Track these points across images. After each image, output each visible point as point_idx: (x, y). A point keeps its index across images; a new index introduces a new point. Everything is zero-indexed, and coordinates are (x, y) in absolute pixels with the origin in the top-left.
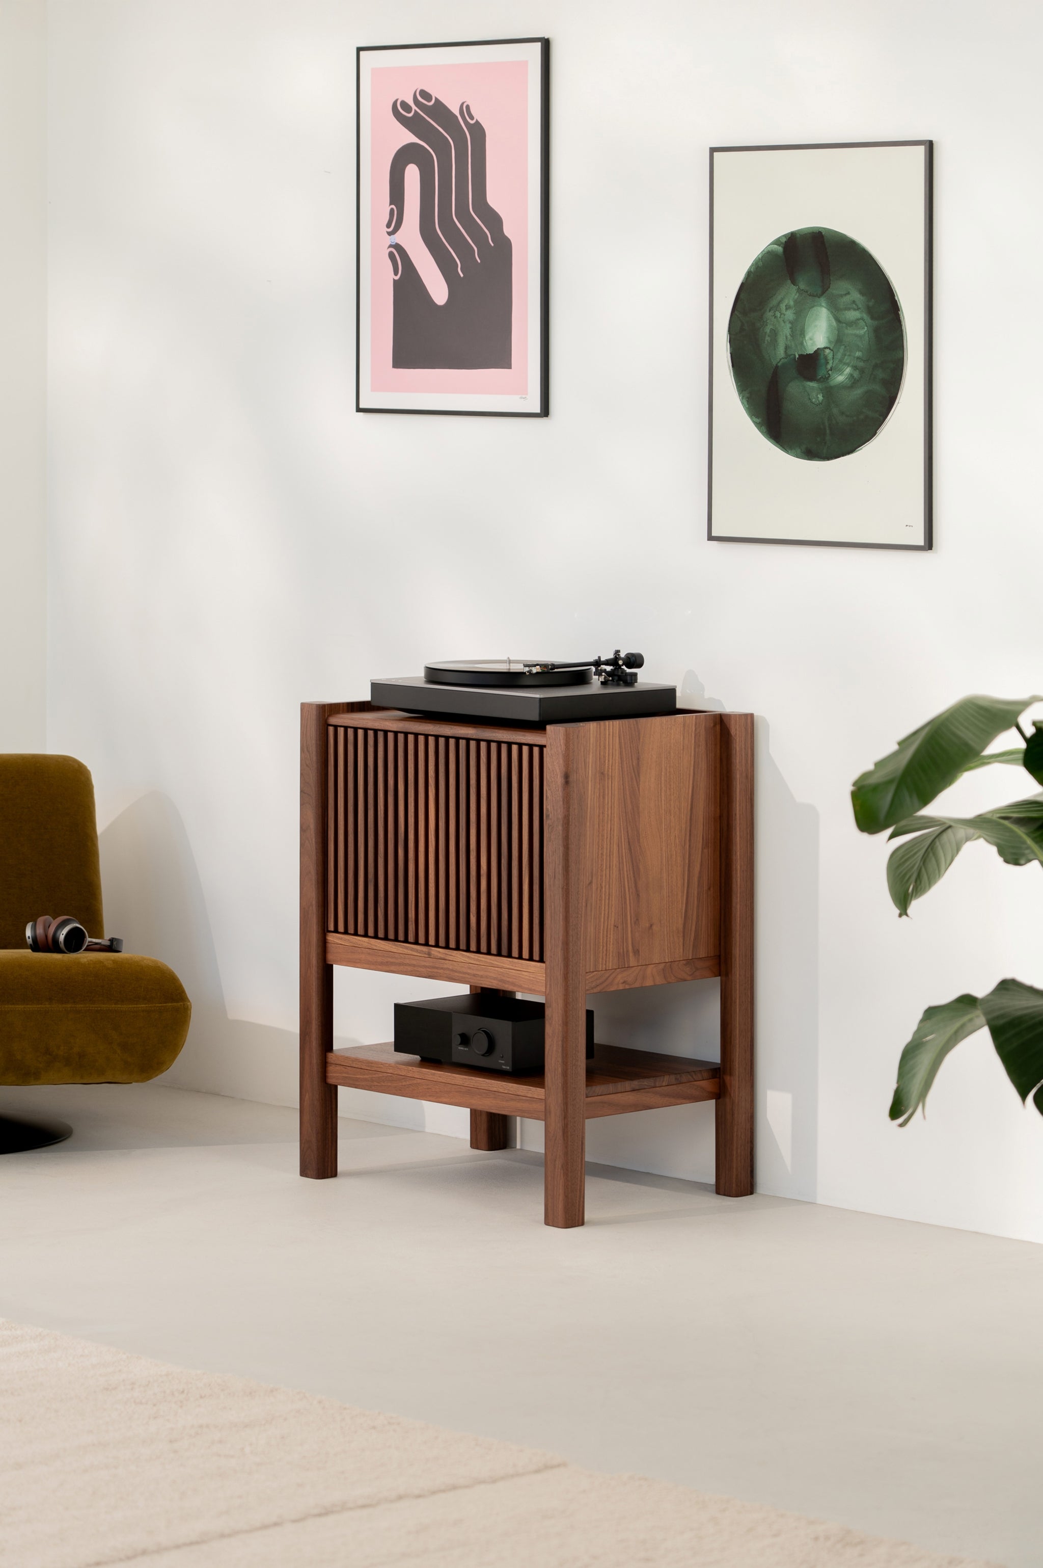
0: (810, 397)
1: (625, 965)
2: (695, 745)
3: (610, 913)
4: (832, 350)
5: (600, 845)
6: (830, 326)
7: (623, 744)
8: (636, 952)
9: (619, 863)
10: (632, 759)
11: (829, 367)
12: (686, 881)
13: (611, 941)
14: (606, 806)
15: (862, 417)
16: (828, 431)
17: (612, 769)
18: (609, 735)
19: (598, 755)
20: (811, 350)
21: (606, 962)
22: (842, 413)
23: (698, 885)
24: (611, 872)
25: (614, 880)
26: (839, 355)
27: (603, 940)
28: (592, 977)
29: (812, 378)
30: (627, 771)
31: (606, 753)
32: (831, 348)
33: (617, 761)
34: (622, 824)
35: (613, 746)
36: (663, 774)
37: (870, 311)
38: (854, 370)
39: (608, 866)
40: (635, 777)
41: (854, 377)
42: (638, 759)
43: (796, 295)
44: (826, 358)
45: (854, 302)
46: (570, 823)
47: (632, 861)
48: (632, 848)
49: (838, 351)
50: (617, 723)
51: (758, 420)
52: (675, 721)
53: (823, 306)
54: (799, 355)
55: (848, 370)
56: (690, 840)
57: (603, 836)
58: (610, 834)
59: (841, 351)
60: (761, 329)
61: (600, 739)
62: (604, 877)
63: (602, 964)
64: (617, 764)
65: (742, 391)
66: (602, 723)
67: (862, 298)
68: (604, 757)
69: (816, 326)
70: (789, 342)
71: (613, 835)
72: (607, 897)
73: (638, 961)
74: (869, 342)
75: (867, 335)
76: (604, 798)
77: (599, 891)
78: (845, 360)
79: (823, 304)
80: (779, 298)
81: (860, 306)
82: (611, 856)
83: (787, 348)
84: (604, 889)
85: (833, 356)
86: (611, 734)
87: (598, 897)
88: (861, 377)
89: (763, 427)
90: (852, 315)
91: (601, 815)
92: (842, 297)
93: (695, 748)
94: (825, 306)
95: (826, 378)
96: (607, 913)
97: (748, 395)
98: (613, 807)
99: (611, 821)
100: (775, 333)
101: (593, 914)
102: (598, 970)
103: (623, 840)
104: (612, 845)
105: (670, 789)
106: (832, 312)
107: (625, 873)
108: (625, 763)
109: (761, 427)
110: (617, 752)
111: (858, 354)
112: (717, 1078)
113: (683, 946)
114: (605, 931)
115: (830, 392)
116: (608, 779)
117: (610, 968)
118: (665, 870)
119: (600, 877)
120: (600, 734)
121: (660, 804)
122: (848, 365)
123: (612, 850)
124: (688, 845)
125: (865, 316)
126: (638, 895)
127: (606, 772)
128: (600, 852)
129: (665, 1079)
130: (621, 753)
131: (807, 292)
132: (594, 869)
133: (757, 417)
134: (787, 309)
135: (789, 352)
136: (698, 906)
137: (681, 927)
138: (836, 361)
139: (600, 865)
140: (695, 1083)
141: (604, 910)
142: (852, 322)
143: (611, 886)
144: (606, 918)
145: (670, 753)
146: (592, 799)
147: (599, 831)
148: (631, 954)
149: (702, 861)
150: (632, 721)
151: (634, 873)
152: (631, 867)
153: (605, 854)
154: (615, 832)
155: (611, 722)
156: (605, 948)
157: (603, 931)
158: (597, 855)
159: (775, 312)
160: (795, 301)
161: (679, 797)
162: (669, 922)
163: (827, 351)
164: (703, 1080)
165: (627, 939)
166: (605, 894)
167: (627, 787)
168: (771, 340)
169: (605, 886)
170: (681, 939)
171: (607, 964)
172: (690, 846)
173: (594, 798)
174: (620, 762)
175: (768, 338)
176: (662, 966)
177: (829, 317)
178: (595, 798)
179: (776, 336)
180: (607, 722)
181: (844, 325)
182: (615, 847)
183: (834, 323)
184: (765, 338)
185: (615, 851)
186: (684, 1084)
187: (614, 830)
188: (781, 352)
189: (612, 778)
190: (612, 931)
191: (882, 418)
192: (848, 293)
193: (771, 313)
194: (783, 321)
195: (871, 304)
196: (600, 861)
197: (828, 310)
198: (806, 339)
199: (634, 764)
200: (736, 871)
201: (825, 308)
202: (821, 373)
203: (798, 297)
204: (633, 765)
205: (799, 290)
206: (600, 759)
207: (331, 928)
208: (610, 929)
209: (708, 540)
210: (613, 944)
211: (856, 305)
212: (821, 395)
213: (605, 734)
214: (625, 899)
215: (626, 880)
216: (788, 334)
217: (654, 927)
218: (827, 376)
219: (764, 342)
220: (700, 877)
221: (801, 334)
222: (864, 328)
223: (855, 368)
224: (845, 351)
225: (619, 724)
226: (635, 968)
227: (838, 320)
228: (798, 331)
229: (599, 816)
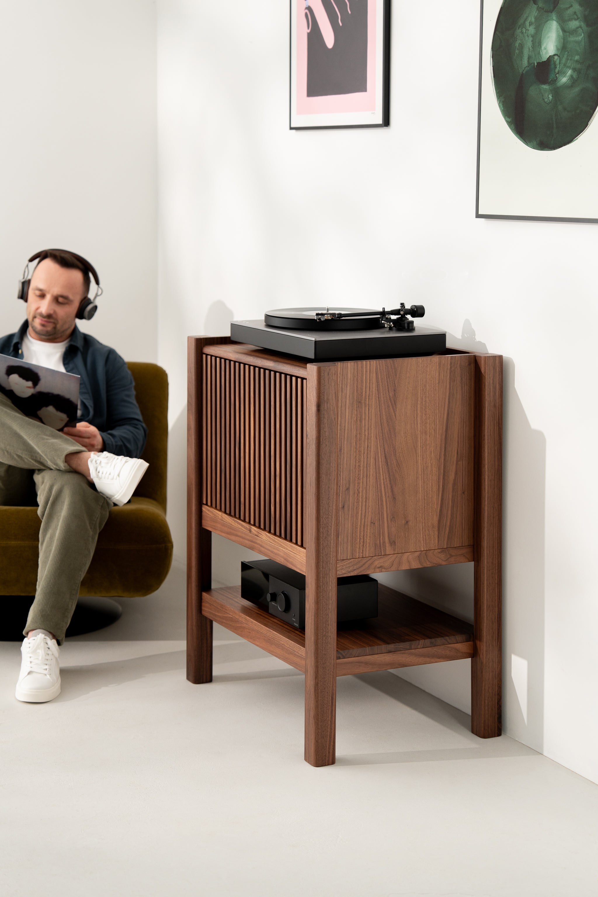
0: (544, 98)
1: (381, 553)
2: (450, 380)
3: (367, 512)
4: (559, 56)
5: (358, 459)
6: (558, 36)
7: (380, 379)
8: (393, 543)
9: (376, 473)
10: (388, 391)
11: (557, 71)
12: (441, 487)
13: (368, 534)
14: (363, 428)
15: (578, 111)
16: (555, 126)
17: (369, 399)
18: (366, 372)
19: (356, 387)
20: (545, 57)
21: (363, 551)
22: (565, 109)
23: (453, 490)
24: (368, 480)
25: (371, 486)
26: (564, 61)
27: (360, 533)
28: (349, 563)
29: (544, 82)
30: (384, 400)
31: (363, 386)
32: (559, 54)
33: (374, 393)
34: (378, 442)
35: (370, 380)
36: (419, 402)
37: (586, 20)
38: (574, 72)
39: (365, 475)
40: (392, 404)
41: (573, 78)
42: (395, 391)
43: (536, 12)
44: (555, 63)
45: (575, 13)
46: (321, 443)
47: (389, 471)
48: (389, 461)
49: (563, 56)
50: (373, 363)
51: (509, 120)
52: (431, 361)
53: (554, 20)
54: (537, 63)
55: (569, 72)
56: (445, 455)
57: (360, 451)
58: (367, 450)
59: (565, 56)
60: (513, 44)
61: (358, 375)
62: (361, 484)
63: (359, 553)
64: (374, 395)
65: (500, 97)
66: (359, 362)
67: (581, 9)
68: (362, 389)
69: (548, 37)
70: (531, 53)
71: (370, 451)
72: (364, 500)
73: (394, 550)
74: (585, 46)
75: (583, 41)
76: (361, 421)
77: (356, 495)
78: (567, 64)
79: (554, 18)
80: (525, 17)
81: (579, 16)
82: (368, 468)
83: (529, 58)
84: (361, 494)
85: (560, 61)
86: (368, 371)
87: (356, 500)
88: (578, 77)
89: (513, 125)
90: (574, 24)
91: (358, 435)
92: (567, 10)
93: (450, 383)
94: (555, 19)
95: (555, 80)
96: (364, 512)
97: (503, 100)
98: (370, 428)
99: (368, 440)
100: (521, 46)
101: (350, 513)
102: (355, 557)
103: (380, 455)
104: (369, 459)
105: (426, 415)
106: (560, 24)
107: (382, 481)
108: (382, 394)
109: (511, 125)
110: (374, 385)
111: (577, 58)
112: (471, 641)
113: (438, 537)
114: (362, 527)
115: (557, 92)
116: (365, 406)
117: (367, 556)
118: (420, 479)
119: (357, 484)
120: (357, 371)
121: (416, 426)
122: (569, 67)
123: (369, 463)
124: (443, 458)
125: (582, 24)
126: (394, 498)
127: (363, 401)
128: (357, 465)
129: (421, 643)
130: (378, 386)
131: (543, 9)
132: (351, 478)
133: (509, 117)
134: (530, 25)
135: (531, 62)
136: (453, 507)
137: (436, 522)
138: (562, 65)
139: (357, 475)
140: (450, 645)
141: (362, 510)
142: (573, 30)
143: (368, 491)
144: (363, 517)
145: (425, 386)
146: (350, 422)
147: (356, 448)
148: (387, 545)
149: (456, 471)
150: (389, 361)
151: (390, 481)
152: (387, 476)
153: (362, 466)
154: (372, 448)
155: (368, 362)
156: (362, 540)
157: (360, 527)
158: (354, 466)
159: (522, 29)
160: (536, 18)
161: (434, 421)
162: (425, 519)
163: (556, 57)
164: (458, 643)
165: (383, 533)
166: (362, 498)
167: (384, 413)
168: (519, 53)
169: (362, 491)
170: (437, 533)
171: (364, 553)
172: (444, 460)
173: (351, 422)
174: (377, 393)
175: (517, 51)
176: (417, 554)
177: (557, 29)
178: (353, 422)
179: (522, 49)
180: (364, 362)
181: (568, 34)
182: (372, 461)
183: (561, 33)
184: (515, 51)
185: (371, 464)
186: (439, 647)
187: (371, 447)
188: (525, 62)
189: (369, 407)
190: (369, 526)
191: (592, 111)
192: (571, 6)
193: (520, 30)
194: (527, 35)
195: (587, 13)
196: (357, 471)
197: (557, 22)
198: (542, 49)
199: (391, 395)
200: (485, 480)
201: (555, 21)
202: (552, 76)
203: (538, 14)
204: (389, 396)
205: (539, 9)
206: (357, 391)
207: (205, 502)
208: (367, 525)
209: (476, 217)
210: (370, 537)
211: (577, 15)
212: (551, 95)
213: (362, 371)
214: (382, 501)
215: (383, 486)
216: (530, 46)
217: (410, 523)
218: (555, 79)
219: (515, 55)
220: (454, 484)
221: (539, 45)
222: (581, 35)
223: (574, 70)
224: (567, 56)
225: (376, 363)
226: (391, 555)
227: (564, 30)
228: (537, 43)
229: (356, 436)
